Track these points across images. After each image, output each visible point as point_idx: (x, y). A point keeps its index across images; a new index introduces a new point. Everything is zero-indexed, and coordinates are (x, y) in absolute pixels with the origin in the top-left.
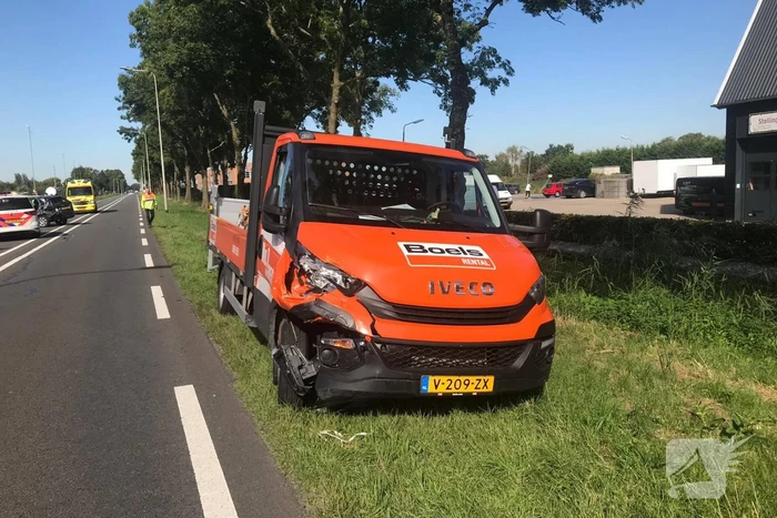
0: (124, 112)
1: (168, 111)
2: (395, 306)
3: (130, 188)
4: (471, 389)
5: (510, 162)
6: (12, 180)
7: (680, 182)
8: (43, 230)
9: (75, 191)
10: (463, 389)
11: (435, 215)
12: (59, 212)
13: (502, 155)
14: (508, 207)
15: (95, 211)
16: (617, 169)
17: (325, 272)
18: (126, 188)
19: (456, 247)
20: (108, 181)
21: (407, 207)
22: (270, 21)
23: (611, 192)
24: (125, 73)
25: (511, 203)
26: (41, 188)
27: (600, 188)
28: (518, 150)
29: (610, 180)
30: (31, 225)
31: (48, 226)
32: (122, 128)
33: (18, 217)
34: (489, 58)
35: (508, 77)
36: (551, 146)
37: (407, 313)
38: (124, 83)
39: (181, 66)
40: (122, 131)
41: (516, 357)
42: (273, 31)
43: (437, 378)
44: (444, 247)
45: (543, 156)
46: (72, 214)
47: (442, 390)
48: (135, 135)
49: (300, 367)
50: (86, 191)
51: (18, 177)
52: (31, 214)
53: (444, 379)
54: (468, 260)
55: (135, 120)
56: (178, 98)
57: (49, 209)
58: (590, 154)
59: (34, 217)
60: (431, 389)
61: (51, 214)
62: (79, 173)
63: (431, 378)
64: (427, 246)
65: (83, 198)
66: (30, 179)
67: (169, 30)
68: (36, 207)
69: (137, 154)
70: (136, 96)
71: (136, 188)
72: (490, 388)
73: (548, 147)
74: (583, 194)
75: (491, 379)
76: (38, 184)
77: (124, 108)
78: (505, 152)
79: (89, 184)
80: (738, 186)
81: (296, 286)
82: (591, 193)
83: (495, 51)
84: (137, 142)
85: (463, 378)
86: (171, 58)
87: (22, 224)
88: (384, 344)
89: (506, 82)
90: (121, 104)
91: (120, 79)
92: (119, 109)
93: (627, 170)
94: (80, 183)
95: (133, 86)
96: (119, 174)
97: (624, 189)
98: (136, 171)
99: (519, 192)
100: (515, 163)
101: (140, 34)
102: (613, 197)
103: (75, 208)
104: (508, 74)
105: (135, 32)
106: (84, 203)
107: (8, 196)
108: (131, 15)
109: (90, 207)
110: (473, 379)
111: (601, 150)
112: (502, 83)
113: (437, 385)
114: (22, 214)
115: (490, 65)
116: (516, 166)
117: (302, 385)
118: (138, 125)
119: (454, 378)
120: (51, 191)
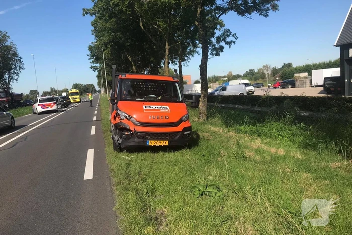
0: (91, 61)
1: (108, 59)
2: (140, 123)
3: (97, 91)
4: (161, 144)
5: (265, 72)
6: (49, 90)
7: (325, 79)
8: (59, 110)
9: (72, 94)
10: (159, 144)
11: (160, 98)
12: (66, 102)
13: (261, 69)
14: (253, 93)
15: (80, 102)
16: (306, 74)
17: (124, 114)
18: (95, 91)
19: (161, 106)
20: (88, 89)
21: (154, 96)
22: (141, 24)
23: (302, 85)
24: (91, 44)
25: (254, 91)
26: (61, 93)
27: (297, 83)
28: (268, 67)
29: (302, 80)
30: (55, 107)
31: (62, 108)
32: (91, 66)
33: (50, 105)
34: (227, 33)
35: (235, 40)
36: (284, 64)
37: (143, 124)
38: (90, 49)
39: (109, 43)
40: (91, 68)
41: (176, 136)
42: (142, 28)
43: (151, 141)
44: (156, 106)
45: (281, 69)
46: (70, 103)
47: (153, 145)
48: (97, 69)
49: (118, 140)
50: (77, 93)
51: (52, 89)
52: (55, 103)
53: (153, 141)
54: (163, 110)
55: (96, 63)
56: (111, 55)
57: (62, 101)
58: (300, 67)
59: (56, 104)
60: (150, 144)
61: (62, 103)
62: (76, 86)
63: (150, 141)
64: (151, 106)
65: (75, 96)
66: (56, 89)
67: (105, 29)
68: (57, 101)
69: (98, 77)
70: (95, 54)
71: (99, 91)
72: (167, 144)
73: (283, 65)
74: (290, 86)
75: (167, 142)
76: (59, 91)
77: (91, 59)
78: (262, 68)
79: (78, 91)
80: (346, 80)
81: (117, 119)
82: (293, 85)
83: (229, 30)
84: (98, 72)
85: (159, 141)
86: (106, 39)
87: (52, 107)
88: (137, 133)
89: (234, 43)
90: (89, 57)
91: (89, 47)
92: (89, 59)
93: (310, 75)
94: (74, 90)
95: (94, 49)
96: (92, 85)
97: (308, 83)
98: (99, 84)
99: (263, 86)
100: (268, 73)
101: (95, 29)
102: (303, 87)
103: (72, 101)
104: (236, 39)
105: (93, 29)
106: (76, 98)
107: (47, 97)
108: (92, 22)
109: (78, 100)
110: (162, 142)
111: (305, 65)
112: (233, 44)
113: (152, 143)
114: (51, 104)
115: (228, 36)
116: (268, 74)
117: (118, 145)
118: (98, 65)
119: (156, 141)
120: (64, 94)
